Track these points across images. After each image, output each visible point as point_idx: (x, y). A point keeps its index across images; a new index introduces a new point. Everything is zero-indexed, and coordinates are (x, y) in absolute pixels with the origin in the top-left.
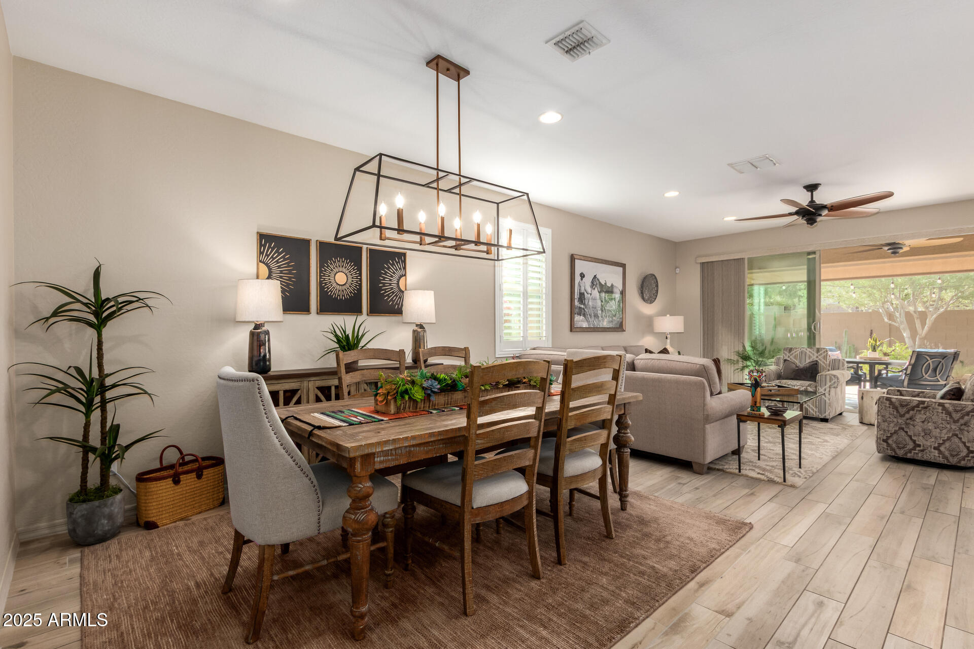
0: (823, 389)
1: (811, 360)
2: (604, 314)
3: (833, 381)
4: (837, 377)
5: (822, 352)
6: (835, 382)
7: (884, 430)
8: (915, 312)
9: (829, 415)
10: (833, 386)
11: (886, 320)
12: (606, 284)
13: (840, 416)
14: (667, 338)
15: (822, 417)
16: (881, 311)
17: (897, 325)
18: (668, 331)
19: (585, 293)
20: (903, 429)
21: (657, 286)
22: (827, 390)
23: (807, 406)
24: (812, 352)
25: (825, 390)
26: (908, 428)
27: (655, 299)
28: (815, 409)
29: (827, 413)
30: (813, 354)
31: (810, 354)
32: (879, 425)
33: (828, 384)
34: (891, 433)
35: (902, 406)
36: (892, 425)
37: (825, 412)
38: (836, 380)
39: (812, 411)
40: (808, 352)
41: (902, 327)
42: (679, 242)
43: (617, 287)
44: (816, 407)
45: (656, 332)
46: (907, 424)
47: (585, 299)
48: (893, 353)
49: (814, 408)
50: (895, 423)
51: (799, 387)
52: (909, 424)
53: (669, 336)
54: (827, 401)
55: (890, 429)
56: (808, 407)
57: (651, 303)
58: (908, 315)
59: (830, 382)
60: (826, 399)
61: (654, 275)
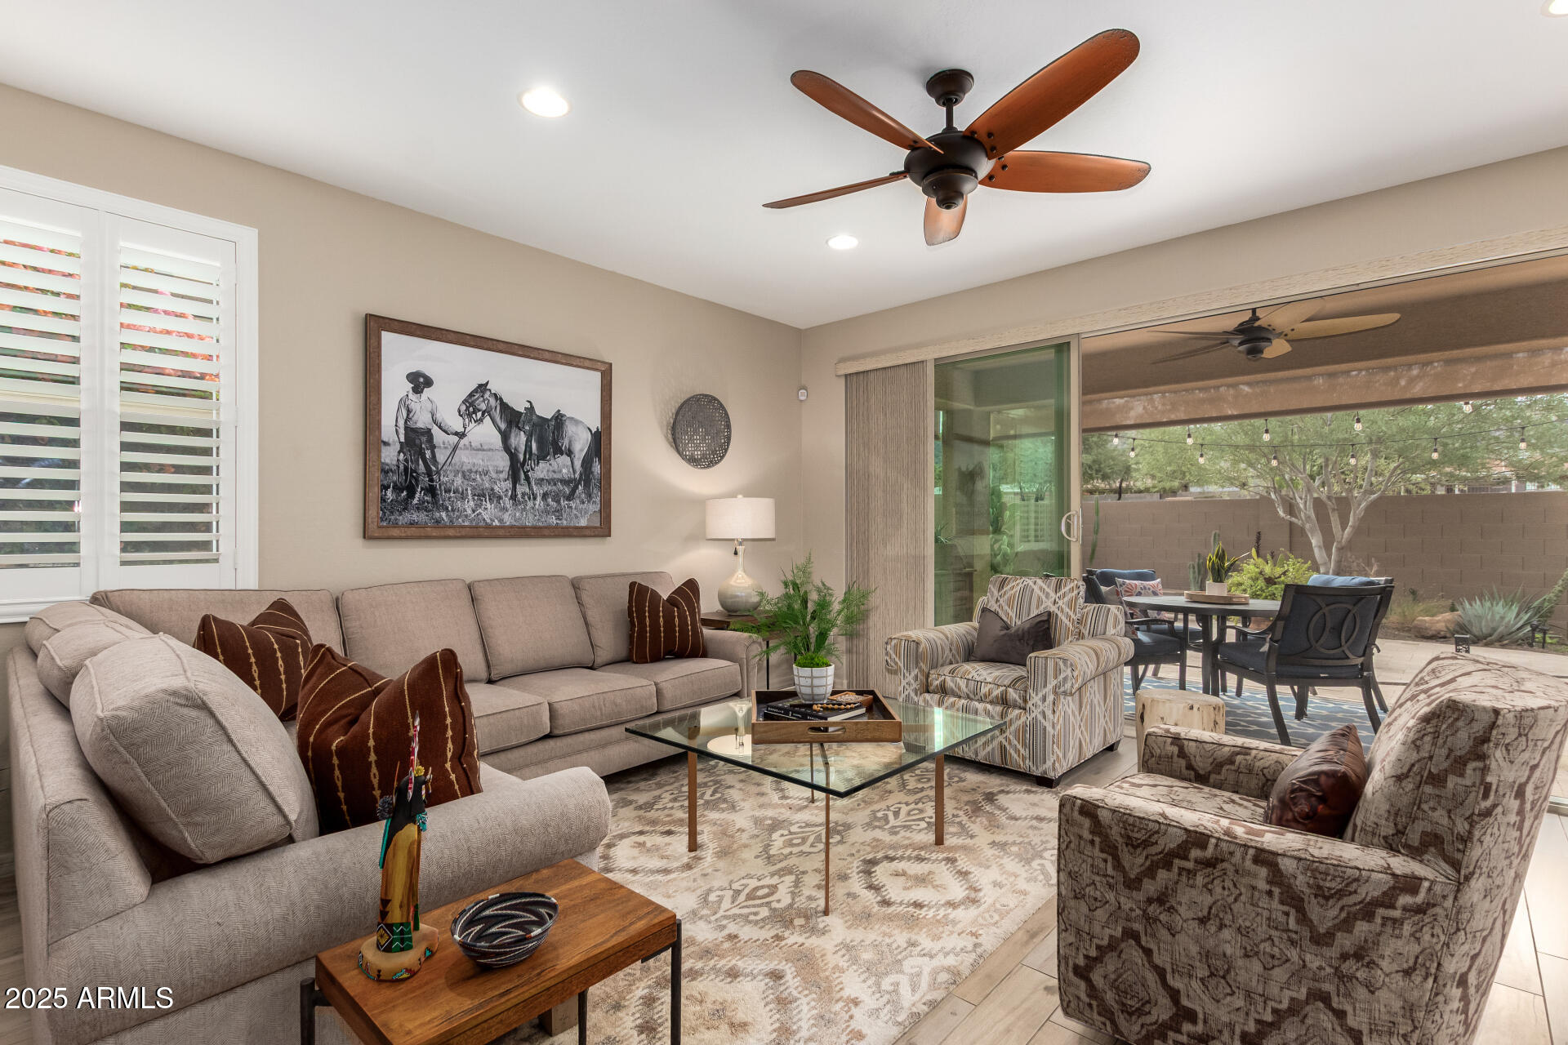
0: (1040, 695)
1: (1041, 609)
2: (522, 489)
3: (1062, 676)
4: (1071, 665)
5: (1067, 588)
6: (1065, 679)
7: (1078, 931)
8: (1329, 498)
9: (1054, 769)
10: (1062, 689)
11: (1281, 513)
12: (531, 410)
13: (1110, 754)
14: (736, 553)
15: (1038, 773)
16: (1273, 496)
17: (1300, 523)
18: (740, 536)
19: (435, 430)
20: (1135, 936)
21: (728, 426)
22: (1051, 698)
23: (1004, 741)
24: (1046, 587)
25: (1044, 699)
26: (1153, 936)
27: (722, 457)
28: (1022, 751)
29: (1049, 763)
30: (1047, 596)
31: (1041, 594)
32: (1063, 910)
33: (1052, 683)
34: (1098, 947)
35: (1133, 844)
36: (1101, 914)
37: (1045, 762)
38: (1069, 671)
39: (1015, 756)
40: (1036, 588)
41: (1307, 526)
42: (806, 330)
43: (576, 422)
44: (1024, 745)
45: (709, 537)
46: (1149, 920)
47: (433, 447)
48: (1283, 578)
49: (1019, 747)
50: (1112, 909)
51: (990, 686)
52: (1156, 920)
53: (740, 549)
54: (1049, 729)
55: (1097, 929)
56: (1007, 744)
57: (708, 466)
58: (1318, 503)
59: (1056, 677)
60: (1046, 724)
61: (715, 399)
